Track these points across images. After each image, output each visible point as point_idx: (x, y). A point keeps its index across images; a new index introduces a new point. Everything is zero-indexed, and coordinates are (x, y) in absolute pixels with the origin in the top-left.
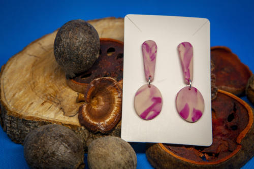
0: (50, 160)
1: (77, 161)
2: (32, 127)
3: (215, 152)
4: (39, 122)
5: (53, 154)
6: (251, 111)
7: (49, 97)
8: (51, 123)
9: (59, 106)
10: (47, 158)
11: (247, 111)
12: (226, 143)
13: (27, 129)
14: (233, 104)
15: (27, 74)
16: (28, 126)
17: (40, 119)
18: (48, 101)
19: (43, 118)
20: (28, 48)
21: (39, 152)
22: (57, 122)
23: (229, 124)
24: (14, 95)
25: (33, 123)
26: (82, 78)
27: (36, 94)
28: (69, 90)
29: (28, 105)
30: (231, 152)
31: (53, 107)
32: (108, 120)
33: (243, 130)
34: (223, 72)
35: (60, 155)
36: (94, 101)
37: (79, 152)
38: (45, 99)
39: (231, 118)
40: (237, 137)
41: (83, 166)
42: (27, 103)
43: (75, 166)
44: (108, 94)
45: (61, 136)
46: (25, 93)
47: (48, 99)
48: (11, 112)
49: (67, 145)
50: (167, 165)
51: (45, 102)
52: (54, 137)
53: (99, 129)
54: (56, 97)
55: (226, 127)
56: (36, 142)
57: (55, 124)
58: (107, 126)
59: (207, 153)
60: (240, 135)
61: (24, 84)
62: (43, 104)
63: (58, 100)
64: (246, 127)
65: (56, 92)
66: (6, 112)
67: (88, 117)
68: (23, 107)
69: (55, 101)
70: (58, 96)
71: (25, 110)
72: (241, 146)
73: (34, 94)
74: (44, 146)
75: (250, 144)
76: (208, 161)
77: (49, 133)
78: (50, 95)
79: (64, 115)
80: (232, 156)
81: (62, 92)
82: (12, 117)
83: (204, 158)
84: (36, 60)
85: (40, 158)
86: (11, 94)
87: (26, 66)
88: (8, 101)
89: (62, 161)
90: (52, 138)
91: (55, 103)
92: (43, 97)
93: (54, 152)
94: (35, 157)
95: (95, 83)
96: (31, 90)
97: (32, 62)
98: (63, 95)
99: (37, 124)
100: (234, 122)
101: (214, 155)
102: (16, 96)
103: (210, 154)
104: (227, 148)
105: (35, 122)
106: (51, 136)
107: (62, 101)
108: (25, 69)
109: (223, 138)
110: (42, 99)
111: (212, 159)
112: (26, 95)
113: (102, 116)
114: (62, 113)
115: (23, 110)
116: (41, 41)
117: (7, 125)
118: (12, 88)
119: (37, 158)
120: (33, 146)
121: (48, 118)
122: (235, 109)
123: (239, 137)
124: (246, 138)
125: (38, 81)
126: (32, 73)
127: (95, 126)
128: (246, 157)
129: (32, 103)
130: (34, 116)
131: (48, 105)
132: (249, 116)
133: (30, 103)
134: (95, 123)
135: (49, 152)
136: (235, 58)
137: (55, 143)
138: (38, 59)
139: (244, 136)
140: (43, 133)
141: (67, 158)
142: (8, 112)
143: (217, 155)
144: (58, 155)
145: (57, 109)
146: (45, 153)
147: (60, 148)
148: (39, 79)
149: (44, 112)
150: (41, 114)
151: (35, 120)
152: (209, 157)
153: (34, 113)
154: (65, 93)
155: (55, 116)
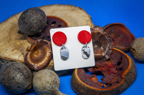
0: (11, 81)
1: (27, 83)
2: (5, 63)
3: (110, 83)
4: (10, 60)
5: (13, 78)
6: (130, 60)
7: (17, 47)
8: (16, 61)
9: (22, 52)
10: (10, 80)
11: (128, 60)
12: (116, 78)
13: (3, 64)
14: (120, 56)
15: (6, 33)
16: (4, 62)
17: (10, 58)
18: (16, 49)
19: (12, 58)
20: (9, 19)
21: (5, 76)
22: (19, 61)
23: (118, 67)
25: (6, 60)
26: (35, 37)
27: (10, 45)
29: (5, 50)
30: (119, 83)
31: (18, 52)
33: (125, 70)
34: (120, 38)
35: (17, 79)
37: (28, 78)
38: (14, 48)
39: (119, 63)
40: (122, 74)
41: (31, 87)
42: (4, 49)
43: (25, 86)
44: (44, 49)
45: (19, 69)
46: (4, 44)
49: (21, 74)
50: (82, 91)
51: (14, 49)
52: (15, 69)
53: (34, 68)
54: (21, 47)
55: (116, 69)
56: (5, 71)
57: (18, 62)
59: (105, 84)
60: (124, 73)
61: (4, 39)
62: (13, 50)
63: (22, 49)
64: (127, 69)
65: (21, 44)
68: (1, 52)
69: (20, 49)
70: (22, 46)
71: (2, 53)
72: (124, 80)
73: (9, 44)
74: (8, 74)
75: (129, 78)
76: (106, 88)
77: (12, 67)
78: (18, 45)
80: (119, 85)
83: (103, 86)
84: (13, 26)
85: (6, 80)
87: (7, 29)
89: (18, 83)
90: (14, 69)
91: (20, 50)
92: (14, 47)
93: (14, 77)
94: (4, 79)
96: (7, 43)
97: (10, 27)
99: (8, 61)
100: (121, 66)
101: (109, 84)
103: (107, 84)
104: (116, 81)
106: (13, 68)
107: (24, 49)
109: (114, 75)
110: (13, 48)
111: (108, 87)
112: (4, 45)
114: (23, 56)
115: (1, 53)
116: (17, 16)
119: (4, 80)
120: (3, 73)
122: (121, 59)
123: (123, 74)
124: (127, 75)
125: (12, 38)
126: (10, 33)
128: (127, 86)
129: (7, 50)
130: (7, 57)
131: (15, 51)
132: (129, 63)
133: (6, 49)
134: (33, 64)
135: (11, 77)
136: (127, 29)
137: (15, 72)
138: (14, 25)
139: (126, 74)
140: (9, 66)
141: (21, 81)
143: (111, 85)
144: (15, 79)
145: (21, 53)
146: (8, 78)
147: (17, 75)
148: (13, 36)
149: (13, 55)
150: (11, 56)
151: (8, 59)
152: (106, 86)
153: (7, 55)
154: (26, 45)
155: (19, 57)
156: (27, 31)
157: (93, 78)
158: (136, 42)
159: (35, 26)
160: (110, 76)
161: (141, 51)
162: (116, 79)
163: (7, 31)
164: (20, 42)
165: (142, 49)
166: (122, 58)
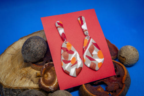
4: (21, 89)
7: (24, 75)
9: (30, 79)
15: (9, 65)
16: (16, 92)
17: (21, 87)
18: (24, 77)
19: (23, 87)
20: (7, 50)
24: (5, 77)
27: (17, 74)
28: (33, 70)
29: (13, 81)
30: (122, 88)
31: (27, 80)
32: (54, 85)
36: (46, 76)
38: (22, 77)
44: (52, 71)
45: (36, 95)
46: (11, 75)
47: (23, 76)
48: (5, 86)
51: (22, 78)
53: (51, 90)
54: (27, 74)
57: (30, 89)
58: (54, 88)
60: (123, 79)
61: (9, 70)
62: (21, 79)
65: (27, 72)
66: (2, 87)
67: (44, 84)
68: (11, 82)
70: (28, 74)
71: (13, 84)
72: (125, 85)
73: (15, 74)
75: (128, 83)
78: (24, 74)
79: (34, 83)
81: (30, 71)
82: (6, 89)
84: (13, 56)
86: (3, 77)
87: (8, 60)
88: (2, 80)
91: (28, 77)
92: (21, 76)
95: (46, 66)
96: (13, 73)
97: (10, 58)
98: (31, 73)
99: (20, 90)
102: (6, 77)
104: (118, 87)
105: (19, 90)
108: (7, 62)
112: (11, 76)
113: (51, 83)
115: (11, 84)
116: (13, 46)
117: (4, 93)
118: (3, 73)
121: (26, 86)
125: (16, 67)
126: (12, 63)
127: (48, 89)
128: (127, 89)
129: (15, 80)
131: (24, 79)
133: (14, 80)
134: (48, 87)
138: (14, 56)
139: (125, 79)
142: (4, 86)
143: (115, 91)
145: (30, 81)
148: (16, 66)
149: (23, 83)
150: (21, 85)
151: (20, 89)
152: (112, 93)
153: (18, 85)
154: (31, 72)
155: (29, 85)
156: (33, 59)
157: (99, 89)
158: (124, 51)
159: (40, 53)
160: (112, 84)
161: (130, 58)
162: (118, 85)
163: (9, 62)
164: (25, 70)
165: (130, 56)
166: (116, 66)
